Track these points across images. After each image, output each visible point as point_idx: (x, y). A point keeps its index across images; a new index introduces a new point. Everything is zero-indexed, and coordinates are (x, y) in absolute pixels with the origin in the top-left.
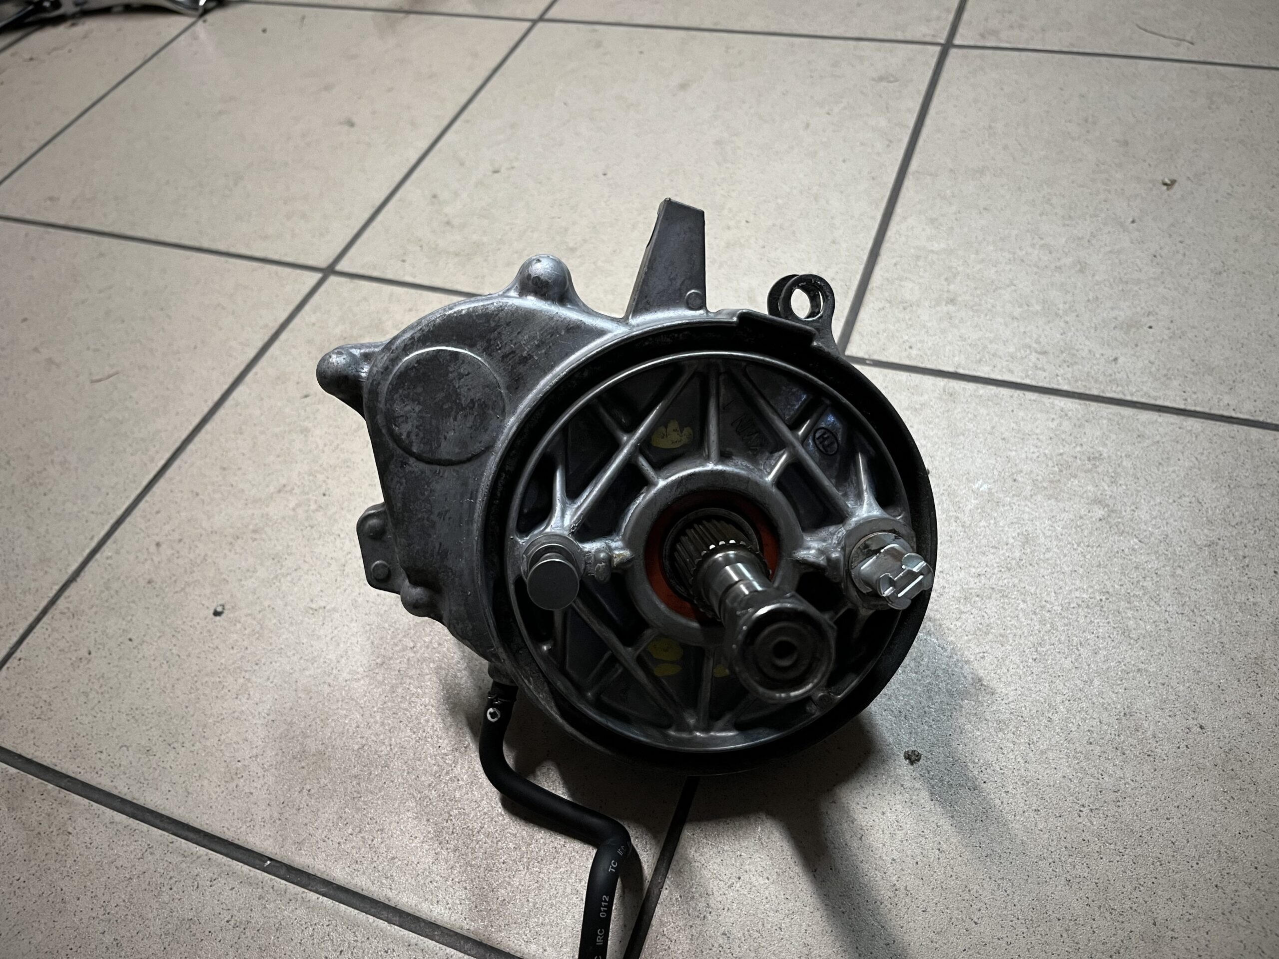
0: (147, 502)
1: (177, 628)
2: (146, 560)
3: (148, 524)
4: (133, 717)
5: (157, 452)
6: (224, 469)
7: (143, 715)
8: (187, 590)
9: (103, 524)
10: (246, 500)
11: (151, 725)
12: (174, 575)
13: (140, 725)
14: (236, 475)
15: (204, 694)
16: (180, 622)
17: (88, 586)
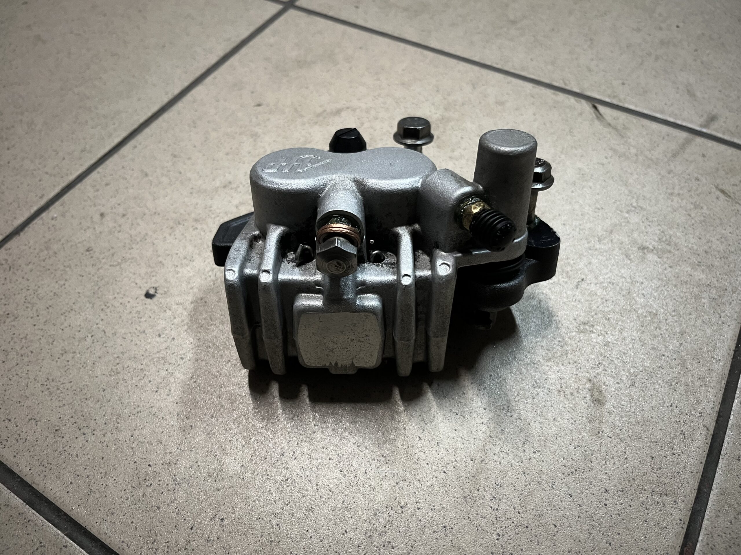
0: (98, 173)
1: (108, 302)
2: (89, 228)
3: (96, 193)
4: (49, 389)
5: (115, 130)
6: (175, 156)
7: (58, 389)
8: (122, 266)
9: (54, 186)
10: (192, 188)
11: (64, 402)
12: (112, 248)
13: (54, 399)
14: (185, 164)
15: (124, 380)
16: (111, 297)
17: (29, 243)
